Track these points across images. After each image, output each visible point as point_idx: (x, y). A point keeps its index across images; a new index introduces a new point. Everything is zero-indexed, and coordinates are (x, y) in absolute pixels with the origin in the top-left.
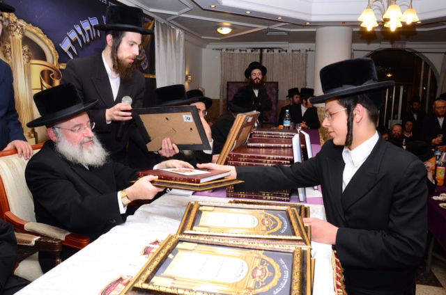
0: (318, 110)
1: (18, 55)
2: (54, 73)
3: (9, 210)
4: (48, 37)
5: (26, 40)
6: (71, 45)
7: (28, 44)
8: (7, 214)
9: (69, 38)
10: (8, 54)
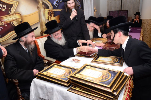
0: (143, 20)
1: (41, 8)
2: (52, 12)
3: (41, 53)
4: (50, 1)
5: (43, 3)
6: (56, 3)
7: (44, 4)
8: (40, 54)
9: (56, 1)
10: (39, 8)
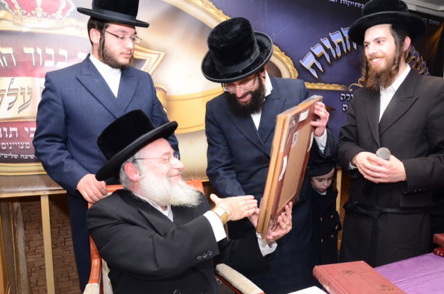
4: (286, 54)
6: (314, 61)
9: (313, 54)
